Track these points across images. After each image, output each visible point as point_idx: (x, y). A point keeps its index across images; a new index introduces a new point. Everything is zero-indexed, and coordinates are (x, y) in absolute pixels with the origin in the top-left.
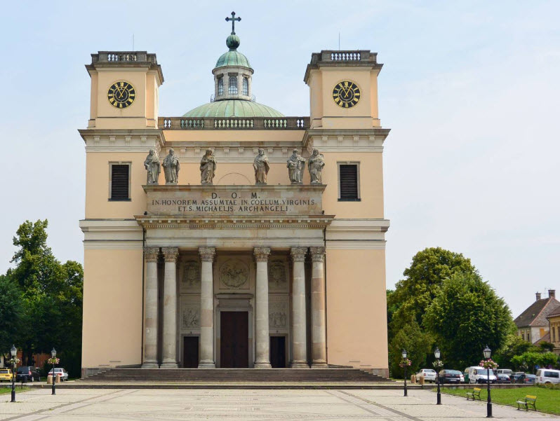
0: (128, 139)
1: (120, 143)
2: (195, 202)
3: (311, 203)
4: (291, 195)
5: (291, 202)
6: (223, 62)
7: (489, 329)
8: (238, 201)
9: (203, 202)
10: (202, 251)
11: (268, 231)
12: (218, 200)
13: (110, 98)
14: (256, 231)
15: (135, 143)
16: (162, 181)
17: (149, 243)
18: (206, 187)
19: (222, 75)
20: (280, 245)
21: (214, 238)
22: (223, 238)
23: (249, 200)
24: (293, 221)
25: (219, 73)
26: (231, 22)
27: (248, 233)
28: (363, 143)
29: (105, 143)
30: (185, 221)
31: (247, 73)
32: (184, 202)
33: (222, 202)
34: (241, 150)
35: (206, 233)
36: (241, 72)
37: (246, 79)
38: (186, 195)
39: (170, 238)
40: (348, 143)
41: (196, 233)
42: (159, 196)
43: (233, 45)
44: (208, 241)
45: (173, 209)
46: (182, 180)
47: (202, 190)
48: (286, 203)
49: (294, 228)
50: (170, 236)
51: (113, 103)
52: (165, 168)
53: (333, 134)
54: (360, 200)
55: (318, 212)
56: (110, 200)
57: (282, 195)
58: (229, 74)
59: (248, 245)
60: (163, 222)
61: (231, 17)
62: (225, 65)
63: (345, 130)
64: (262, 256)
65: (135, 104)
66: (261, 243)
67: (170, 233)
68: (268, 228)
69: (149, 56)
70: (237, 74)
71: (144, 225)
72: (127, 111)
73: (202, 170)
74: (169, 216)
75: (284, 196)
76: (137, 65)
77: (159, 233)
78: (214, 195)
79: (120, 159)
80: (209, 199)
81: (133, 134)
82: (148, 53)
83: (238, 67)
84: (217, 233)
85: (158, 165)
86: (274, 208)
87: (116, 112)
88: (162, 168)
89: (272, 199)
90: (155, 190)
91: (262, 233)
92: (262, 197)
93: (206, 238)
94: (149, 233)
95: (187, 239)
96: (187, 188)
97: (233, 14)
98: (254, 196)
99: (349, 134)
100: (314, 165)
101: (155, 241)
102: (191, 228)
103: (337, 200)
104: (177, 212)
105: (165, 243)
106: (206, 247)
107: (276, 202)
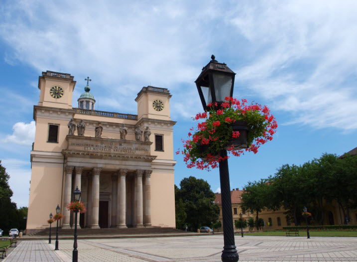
0: (59, 113)
1: (55, 115)
2: (92, 146)
3: (146, 150)
4: (137, 146)
5: (137, 149)
6: (84, 96)
8: (113, 147)
9: (96, 146)
10: (95, 169)
11: (127, 162)
12: (104, 145)
13: (51, 93)
14: (120, 161)
15: (63, 116)
16: (76, 134)
17: (69, 164)
18: (98, 139)
19: (83, 101)
20: (132, 168)
21: (101, 164)
22: (106, 164)
23: (118, 147)
24: (139, 158)
25: (81, 100)
26: (87, 81)
28: (165, 127)
29: (47, 114)
30: (88, 154)
31: (93, 102)
32: (87, 145)
33: (105, 147)
34: (108, 126)
35: (97, 161)
36: (91, 101)
37: (93, 104)
38: (88, 142)
39: (79, 162)
40: (159, 126)
41: (93, 161)
42: (74, 141)
43: (87, 90)
44: (98, 165)
45: (81, 148)
46: (86, 135)
47: (97, 140)
48: (135, 149)
49: (138, 161)
51: (52, 96)
52: (78, 128)
53: (154, 121)
54: (163, 151)
55: (148, 155)
56: (47, 142)
57: (133, 145)
58: (86, 101)
59: (118, 167)
60: (77, 154)
61: (87, 78)
62: (84, 97)
63: (158, 120)
64: (123, 173)
65: (63, 97)
66: (123, 167)
67: (79, 160)
68: (127, 160)
69: (71, 77)
70: (89, 101)
71: (65, 155)
72: (59, 100)
73: (96, 131)
74: (80, 151)
75: (134, 146)
76: (66, 79)
77: (74, 159)
78: (102, 143)
79: (54, 122)
80: (99, 144)
81: (62, 111)
82: (71, 75)
83: (90, 99)
84: (103, 161)
85: (75, 126)
87: (54, 100)
88: (76, 128)
90: (73, 138)
91: (124, 162)
92: (124, 146)
93: (97, 163)
94: (69, 159)
95: (88, 163)
96: (90, 138)
97: (88, 78)
98: (121, 145)
99: (160, 122)
100: (147, 133)
101: (72, 163)
102: (91, 158)
103: (154, 150)
104: (84, 150)
105: (77, 165)
106: (97, 168)
107: (131, 149)
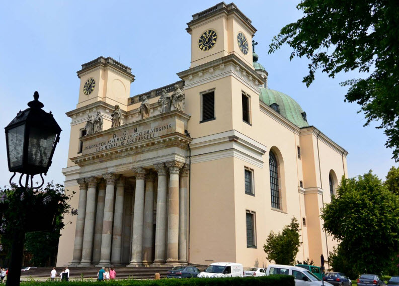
1: (85, 117)
2: (104, 143)
3: (169, 127)
4: (157, 124)
5: (156, 130)
7: (372, 226)
8: (127, 137)
9: (109, 142)
10: (105, 177)
11: (142, 155)
12: (116, 139)
13: (84, 90)
14: (135, 157)
17: (81, 176)
21: (112, 167)
23: (133, 134)
24: (154, 144)
27: (131, 159)
29: (79, 118)
32: (99, 145)
33: (118, 140)
35: (108, 164)
38: (101, 139)
40: (207, 76)
41: (103, 165)
42: (88, 143)
44: (109, 169)
47: (108, 134)
48: (154, 131)
50: (90, 169)
51: (85, 93)
53: (195, 73)
56: (78, 153)
57: (151, 126)
59: (130, 168)
64: (138, 175)
65: (95, 90)
66: (137, 165)
68: (141, 152)
75: (153, 126)
77: (86, 169)
80: (112, 139)
81: (89, 108)
84: (114, 163)
86: (147, 136)
87: (86, 98)
89: (145, 130)
90: (86, 140)
91: (139, 157)
92: (140, 130)
93: (107, 167)
95: (98, 170)
96: (100, 135)
98: (136, 130)
99: (204, 68)
101: (84, 174)
102: (101, 161)
103: (199, 122)
105: (88, 175)
107: (148, 132)
